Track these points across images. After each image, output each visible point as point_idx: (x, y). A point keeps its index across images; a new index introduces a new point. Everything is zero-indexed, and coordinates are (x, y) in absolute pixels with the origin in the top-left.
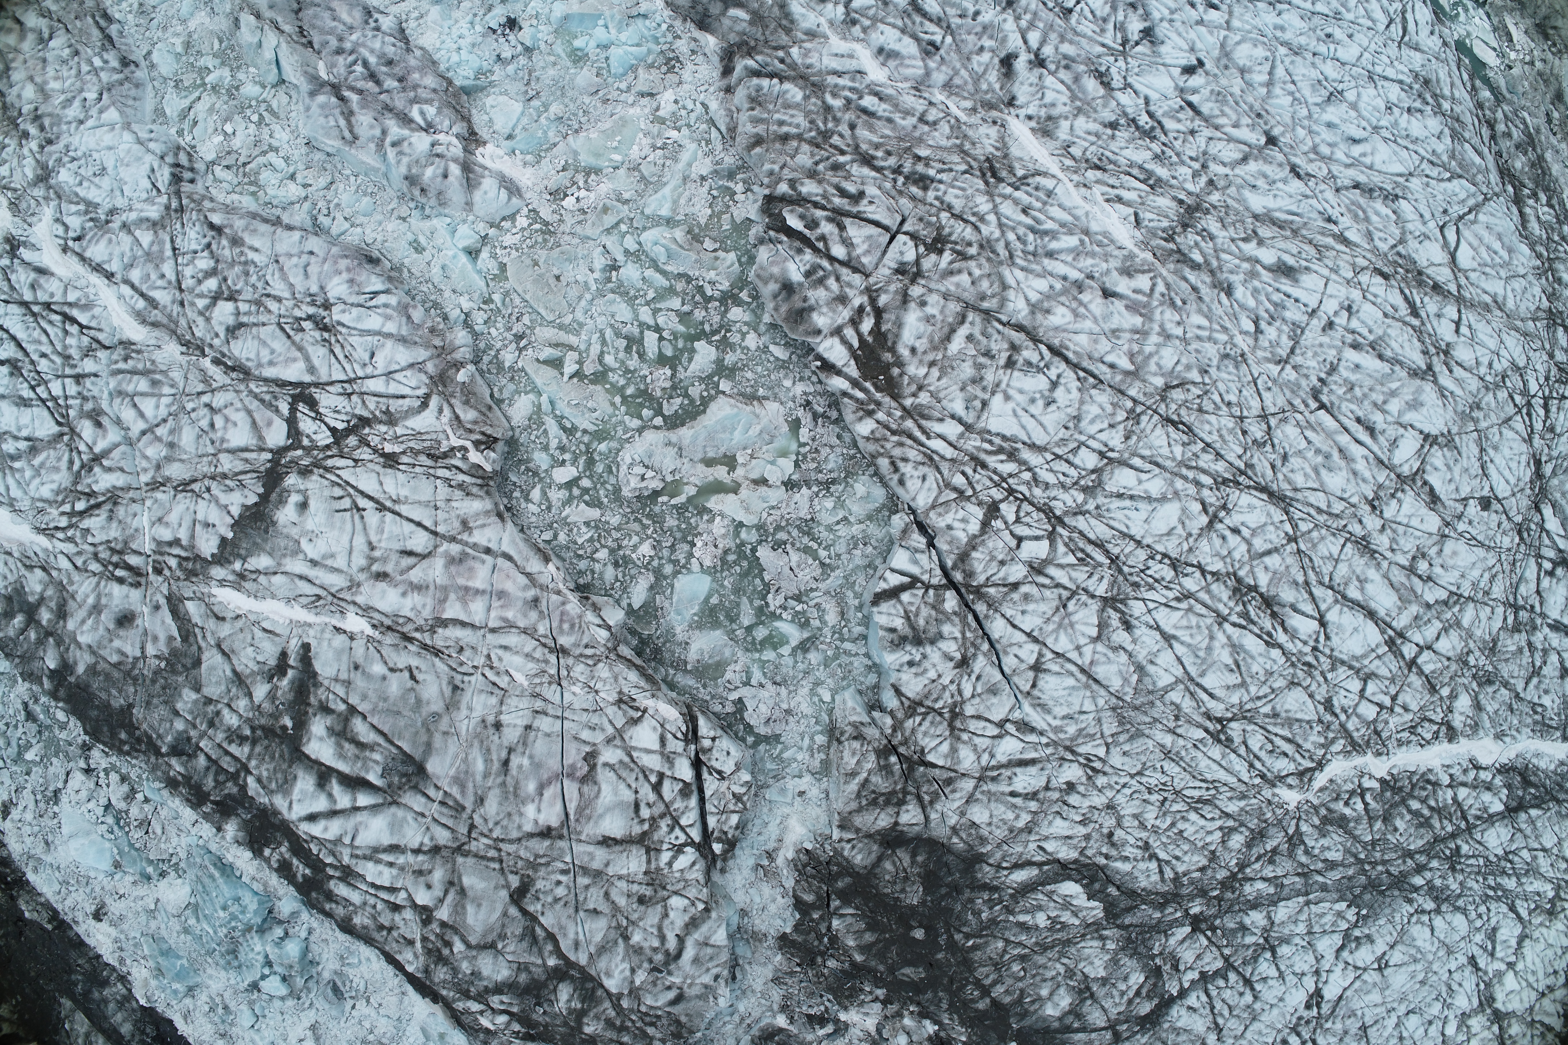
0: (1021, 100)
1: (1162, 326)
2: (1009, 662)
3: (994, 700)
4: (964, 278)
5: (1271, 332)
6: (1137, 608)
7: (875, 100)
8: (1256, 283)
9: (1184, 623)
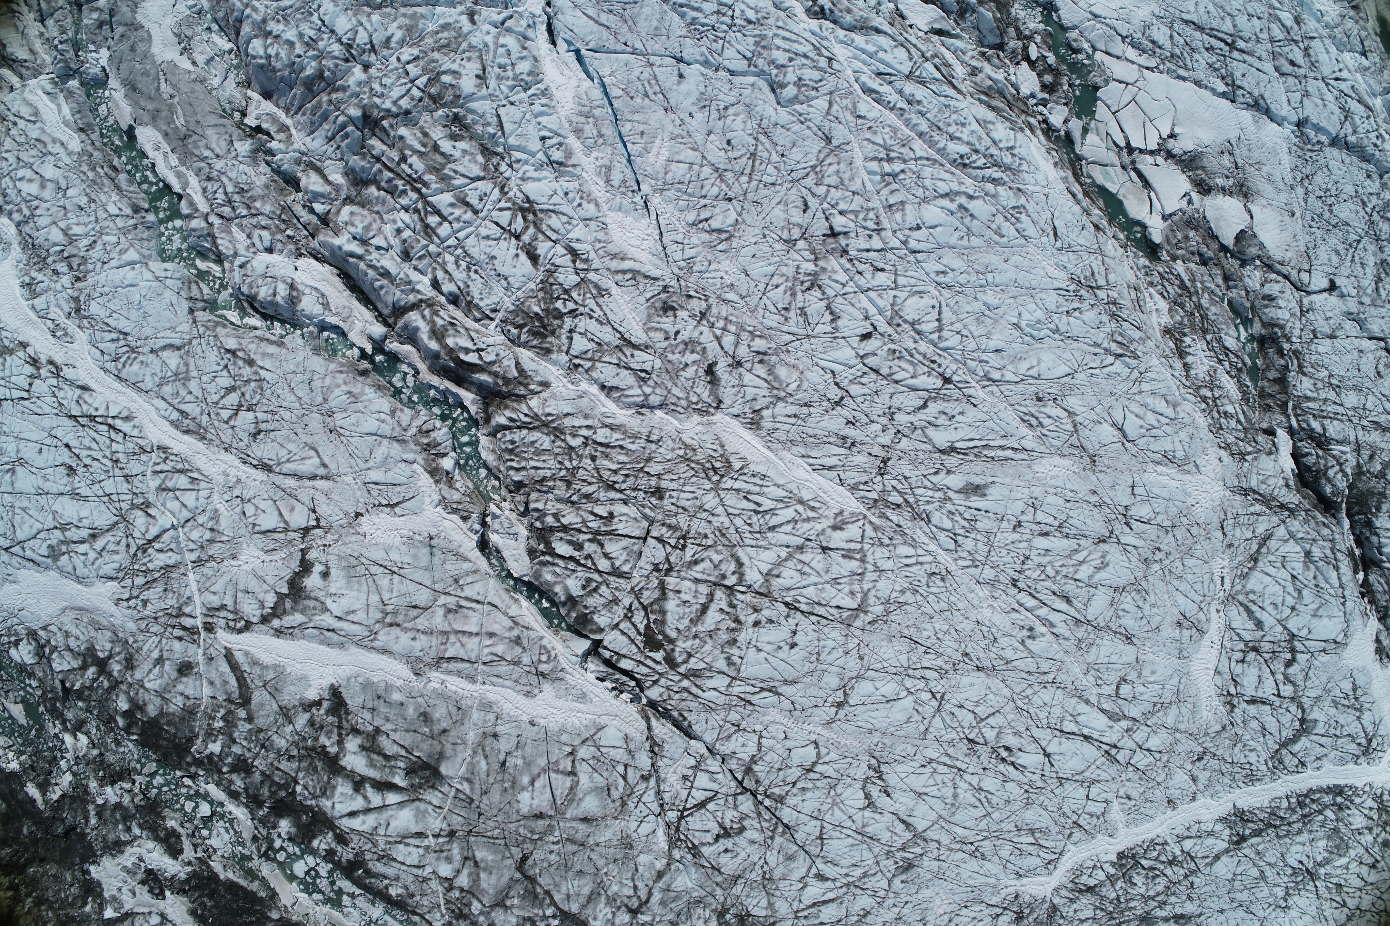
0: (727, 401)
1: (875, 565)
2: (799, 836)
3: (793, 865)
4: (706, 565)
5: (968, 544)
6: (891, 779)
7: (607, 431)
8: (950, 507)
9: (931, 782)
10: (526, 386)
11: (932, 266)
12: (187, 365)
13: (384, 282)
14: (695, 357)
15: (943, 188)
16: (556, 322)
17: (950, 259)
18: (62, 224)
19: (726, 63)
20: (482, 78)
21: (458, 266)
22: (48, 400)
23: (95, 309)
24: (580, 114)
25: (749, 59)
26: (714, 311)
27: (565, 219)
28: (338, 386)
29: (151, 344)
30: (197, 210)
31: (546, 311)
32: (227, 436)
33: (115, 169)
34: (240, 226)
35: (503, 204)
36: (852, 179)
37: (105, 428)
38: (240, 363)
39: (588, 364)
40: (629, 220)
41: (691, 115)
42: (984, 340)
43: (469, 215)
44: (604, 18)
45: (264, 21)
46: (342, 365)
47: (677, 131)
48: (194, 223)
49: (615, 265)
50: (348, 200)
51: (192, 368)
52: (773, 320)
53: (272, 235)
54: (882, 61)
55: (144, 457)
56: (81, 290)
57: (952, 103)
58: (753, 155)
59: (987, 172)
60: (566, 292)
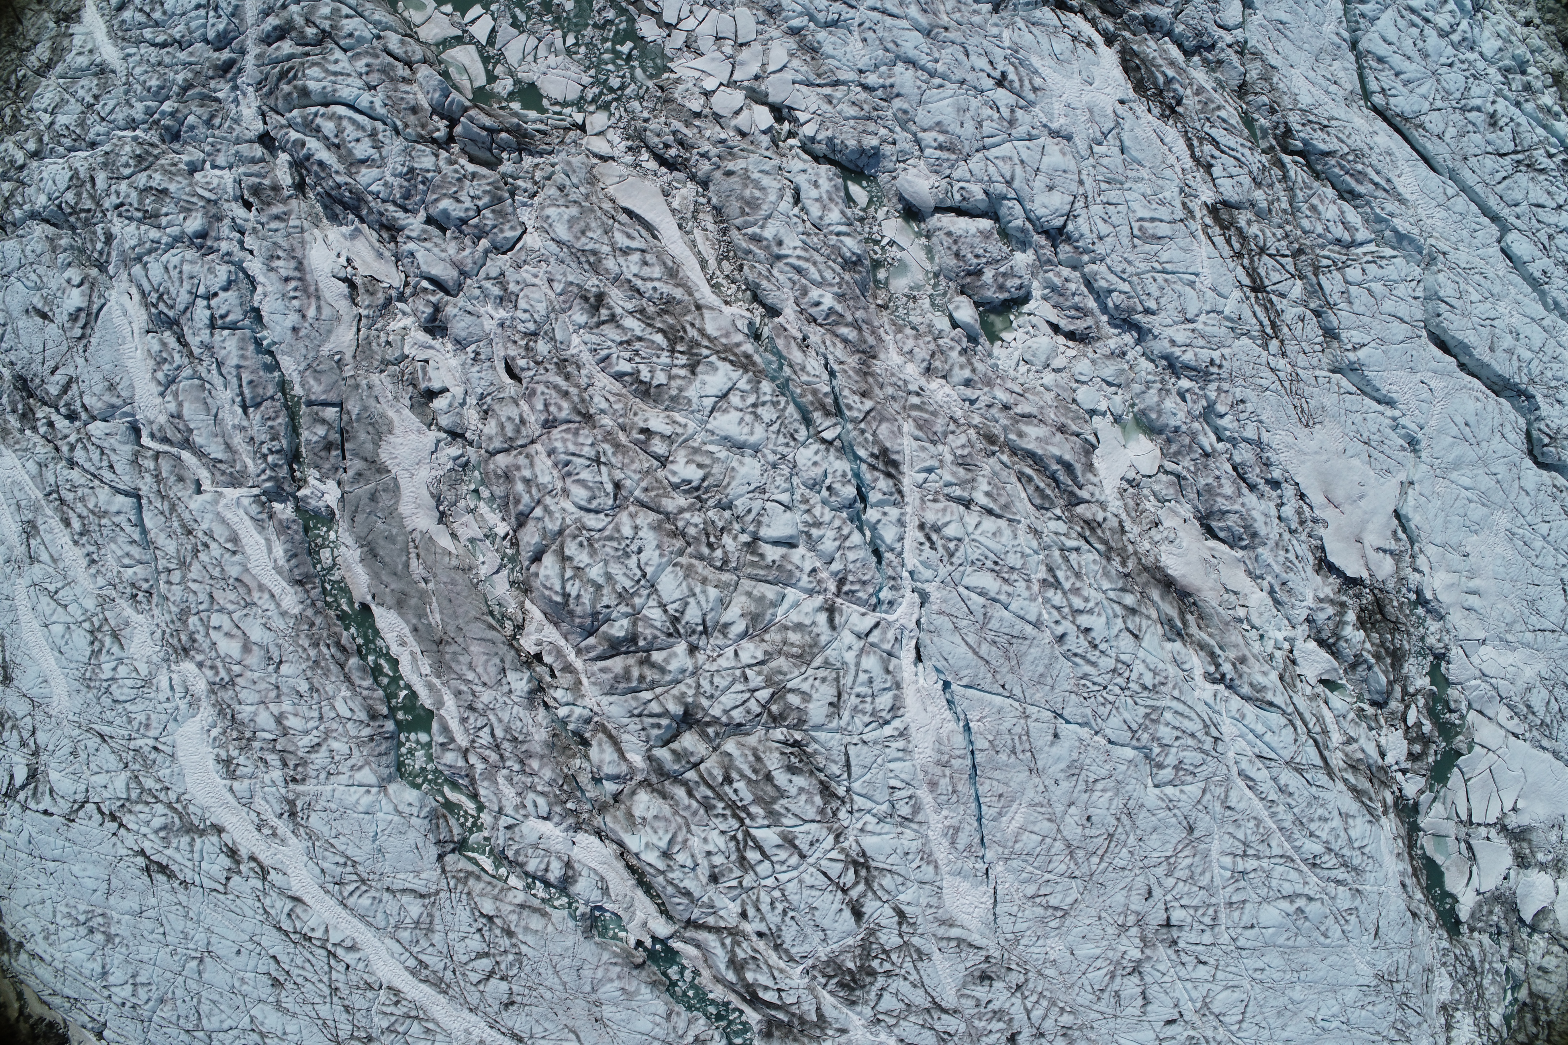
10: (823, 1029)
11: (1253, 963)
12: (430, 915)
13: (685, 901)
14: (1001, 1025)
15: (1287, 889)
16: (868, 979)
17: (1273, 958)
18: (275, 709)
19: (1108, 732)
20: (835, 706)
21: (773, 908)
22: (250, 902)
23: (315, 821)
24: (938, 763)
25: (1134, 732)
26: (1031, 985)
27: (900, 880)
28: (611, 980)
29: (387, 882)
30: (452, 740)
31: (861, 968)
32: (474, 998)
33: (343, 649)
34: (510, 780)
35: (834, 854)
36: (1203, 873)
37: (324, 953)
38: (498, 932)
39: (892, 1021)
40: (965, 885)
41: (1057, 783)
42: (1278, 1031)
43: (794, 860)
44: (984, 649)
45: (561, 532)
46: (616, 955)
47: (1038, 799)
48: (449, 757)
49: (942, 931)
50: (646, 783)
51: (437, 920)
52: (1085, 998)
53: (550, 805)
54: (1268, 745)
55: (370, 994)
56: (298, 795)
57: (1323, 794)
58: (1111, 836)
59: (1333, 874)
60: (885, 951)
